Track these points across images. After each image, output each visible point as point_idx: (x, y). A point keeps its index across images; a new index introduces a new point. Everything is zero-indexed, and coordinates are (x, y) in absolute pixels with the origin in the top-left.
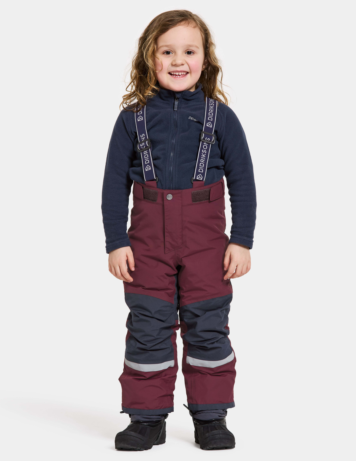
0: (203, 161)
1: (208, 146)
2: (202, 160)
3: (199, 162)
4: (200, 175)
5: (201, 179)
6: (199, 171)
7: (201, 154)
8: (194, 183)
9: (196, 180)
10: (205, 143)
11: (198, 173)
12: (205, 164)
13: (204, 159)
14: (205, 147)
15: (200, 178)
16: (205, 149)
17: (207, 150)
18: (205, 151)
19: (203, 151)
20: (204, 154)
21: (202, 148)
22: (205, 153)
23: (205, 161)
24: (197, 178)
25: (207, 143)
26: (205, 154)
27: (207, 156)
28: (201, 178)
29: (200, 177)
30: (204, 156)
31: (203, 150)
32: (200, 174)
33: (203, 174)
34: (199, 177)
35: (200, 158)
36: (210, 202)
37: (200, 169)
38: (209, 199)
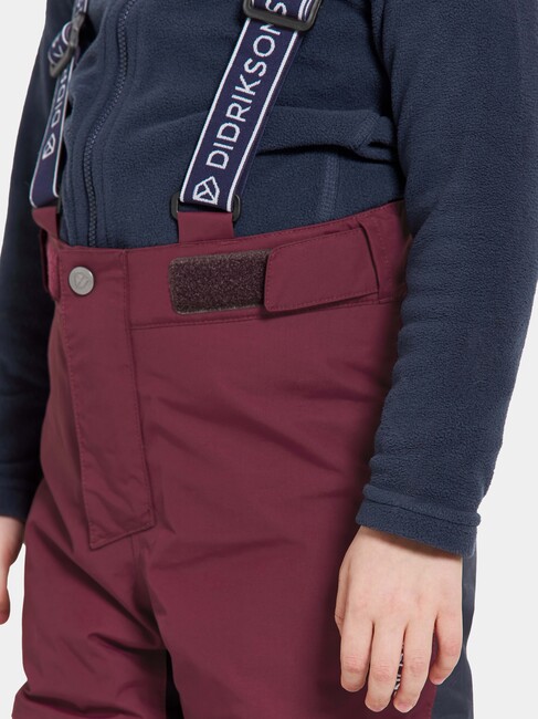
0: (241, 111)
1: (282, 44)
2: (235, 111)
3: (220, 117)
4: (210, 184)
5: (215, 201)
6: (209, 163)
7: (233, 81)
8: (184, 217)
9: (191, 205)
10: (264, 28)
11: (202, 172)
12: (246, 129)
13: (244, 105)
14: (264, 46)
15: (207, 196)
16: (262, 55)
17: (273, 62)
18: (259, 64)
19: (251, 66)
20: (250, 78)
21: (246, 52)
22: (261, 74)
23: (251, 117)
24: (196, 197)
25: (275, 27)
26: (258, 78)
27: (261, 92)
28: (214, 194)
29: (208, 190)
30: (247, 89)
31: (250, 61)
32: (212, 178)
33: (224, 178)
34: (202, 189)
35: (226, 100)
36: (266, 316)
37: (214, 153)
38: (261, 302)
